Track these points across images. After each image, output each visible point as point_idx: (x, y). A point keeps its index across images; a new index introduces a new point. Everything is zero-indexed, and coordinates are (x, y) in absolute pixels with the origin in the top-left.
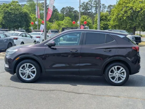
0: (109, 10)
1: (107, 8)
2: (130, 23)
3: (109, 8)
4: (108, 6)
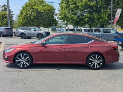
0: (3, 9)
1: (2, 7)
2: (36, 21)
3: (4, 7)
4: (2, 6)
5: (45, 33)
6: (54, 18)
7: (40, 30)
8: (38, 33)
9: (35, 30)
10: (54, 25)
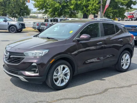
2: (2, 9)
5: (19, 25)
6: (26, 6)
7: (11, 20)
8: (10, 24)
9: (5, 21)
10: (25, 14)
